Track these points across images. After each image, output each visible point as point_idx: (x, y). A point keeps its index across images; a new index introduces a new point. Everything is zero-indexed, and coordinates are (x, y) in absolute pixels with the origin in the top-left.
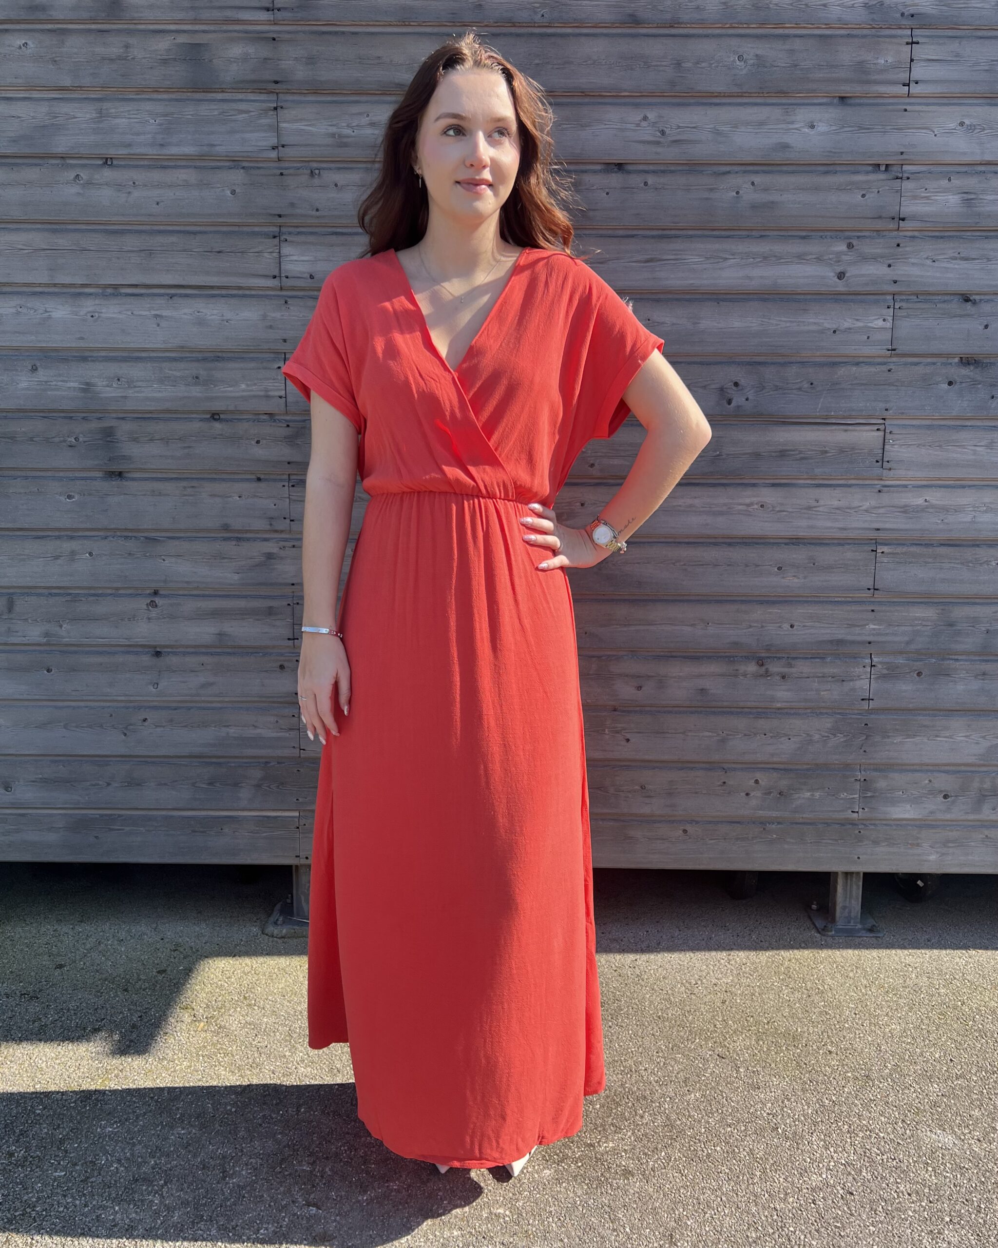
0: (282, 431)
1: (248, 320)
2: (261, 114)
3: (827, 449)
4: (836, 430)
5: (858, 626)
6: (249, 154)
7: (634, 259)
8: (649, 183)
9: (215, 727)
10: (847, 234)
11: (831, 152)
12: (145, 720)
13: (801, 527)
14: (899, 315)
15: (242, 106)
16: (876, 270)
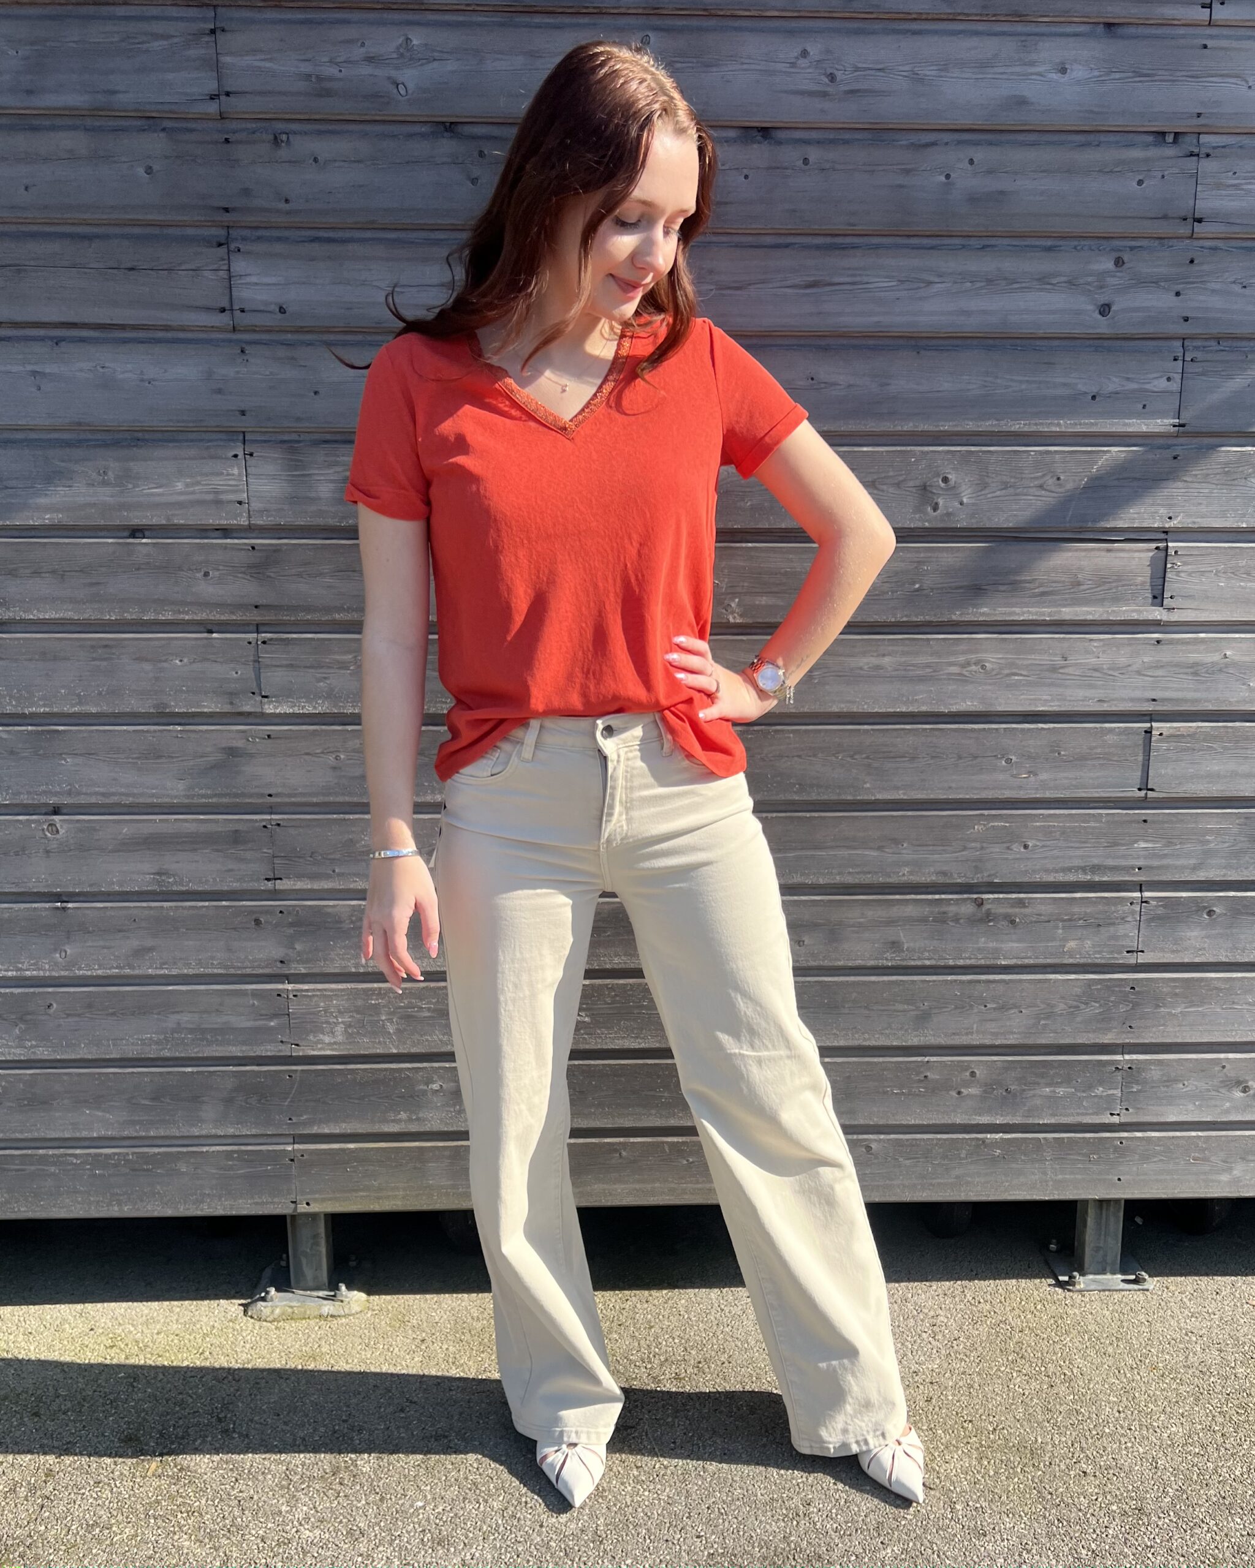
0: (242, 559)
1: (182, 380)
2: (190, 40)
3: (1081, 578)
4: (1093, 549)
5: (1123, 845)
6: (172, 111)
7: (789, 283)
8: (811, 160)
9: (159, 1014)
10: (1115, 243)
11: (1092, 112)
12: (49, 1006)
13: (1040, 699)
14: (1191, 371)
15: (158, 27)
16: (1161, 301)
